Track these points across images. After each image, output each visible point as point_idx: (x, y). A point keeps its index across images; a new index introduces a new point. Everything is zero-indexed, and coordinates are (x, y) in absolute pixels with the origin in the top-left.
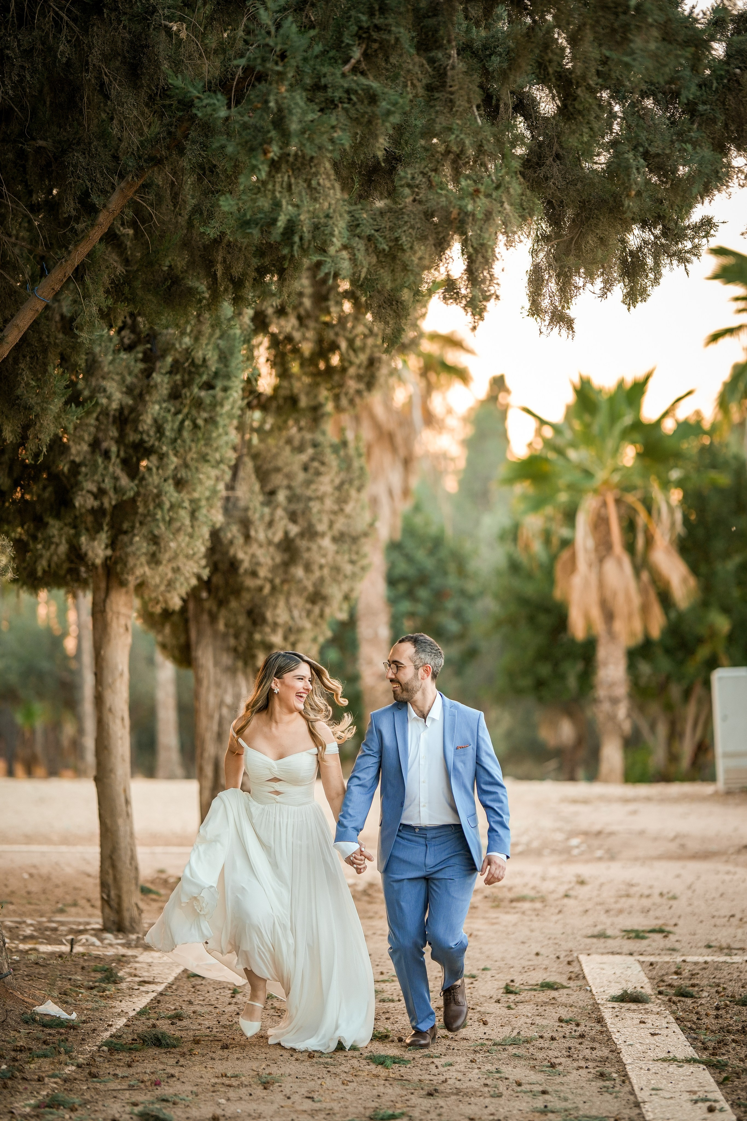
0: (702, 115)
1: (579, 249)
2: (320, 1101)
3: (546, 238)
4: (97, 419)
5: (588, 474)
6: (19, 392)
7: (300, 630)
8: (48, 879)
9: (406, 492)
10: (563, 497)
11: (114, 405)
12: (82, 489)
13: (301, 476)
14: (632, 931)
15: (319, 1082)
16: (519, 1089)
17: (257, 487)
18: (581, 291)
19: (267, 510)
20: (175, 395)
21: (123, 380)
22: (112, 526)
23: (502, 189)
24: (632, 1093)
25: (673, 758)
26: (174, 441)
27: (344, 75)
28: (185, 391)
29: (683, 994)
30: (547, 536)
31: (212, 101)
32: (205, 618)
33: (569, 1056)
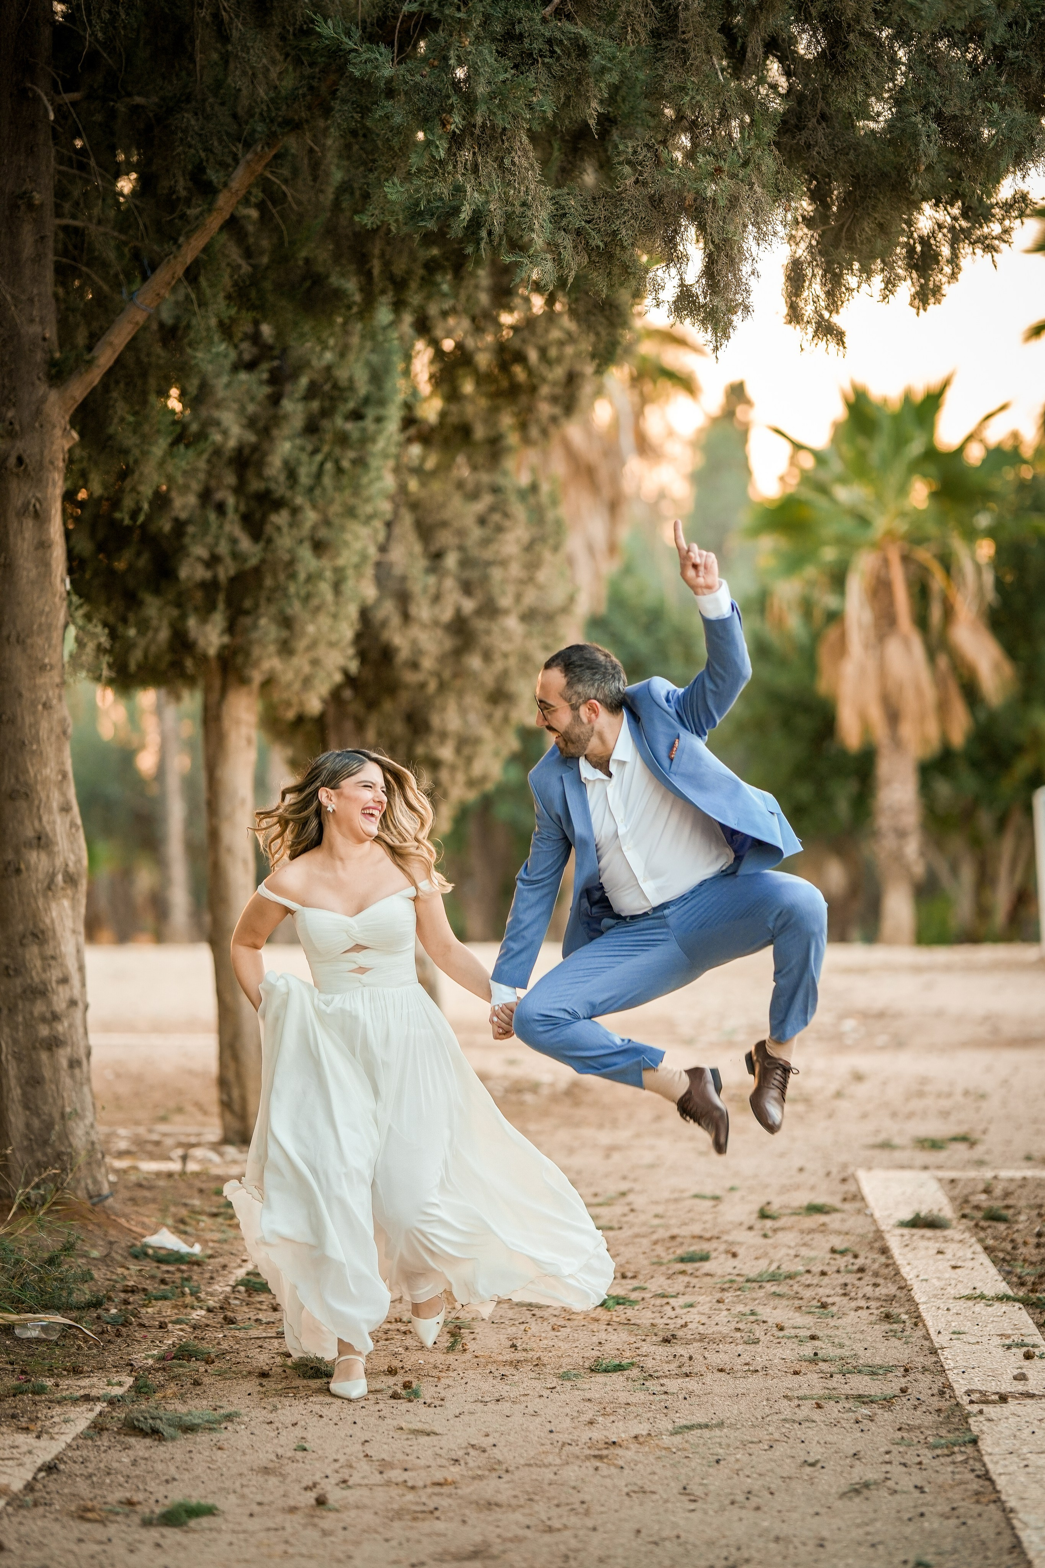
0: (1012, 64)
1: (851, 238)
2: (525, 1350)
3: (809, 222)
4: (209, 461)
5: (864, 521)
6: (111, 430)
7: (476, 741)
8: (139, 1078)
9: (613, 548)
10: (829, 554)
11: (232, 443)
12: (188, 555)
13: (476, 533)
14: (925, 1140)
15: (522, 1327)
16: (781, 1334)
17: (418, 548)
18: (855, 293)
19: (432, 580)
20: (311, 428)
21: (243, 409)
22: (229, 603)
23: (751, 165)
24: (927, 1337)
25: (983, 911)
26: (311, 490)
27: (544, 20)
28: (325, 424)
29: (994, 1217)
30: (807, 607)
31: (373, 56)
32: (349, 726)
33: (845, 1295)
